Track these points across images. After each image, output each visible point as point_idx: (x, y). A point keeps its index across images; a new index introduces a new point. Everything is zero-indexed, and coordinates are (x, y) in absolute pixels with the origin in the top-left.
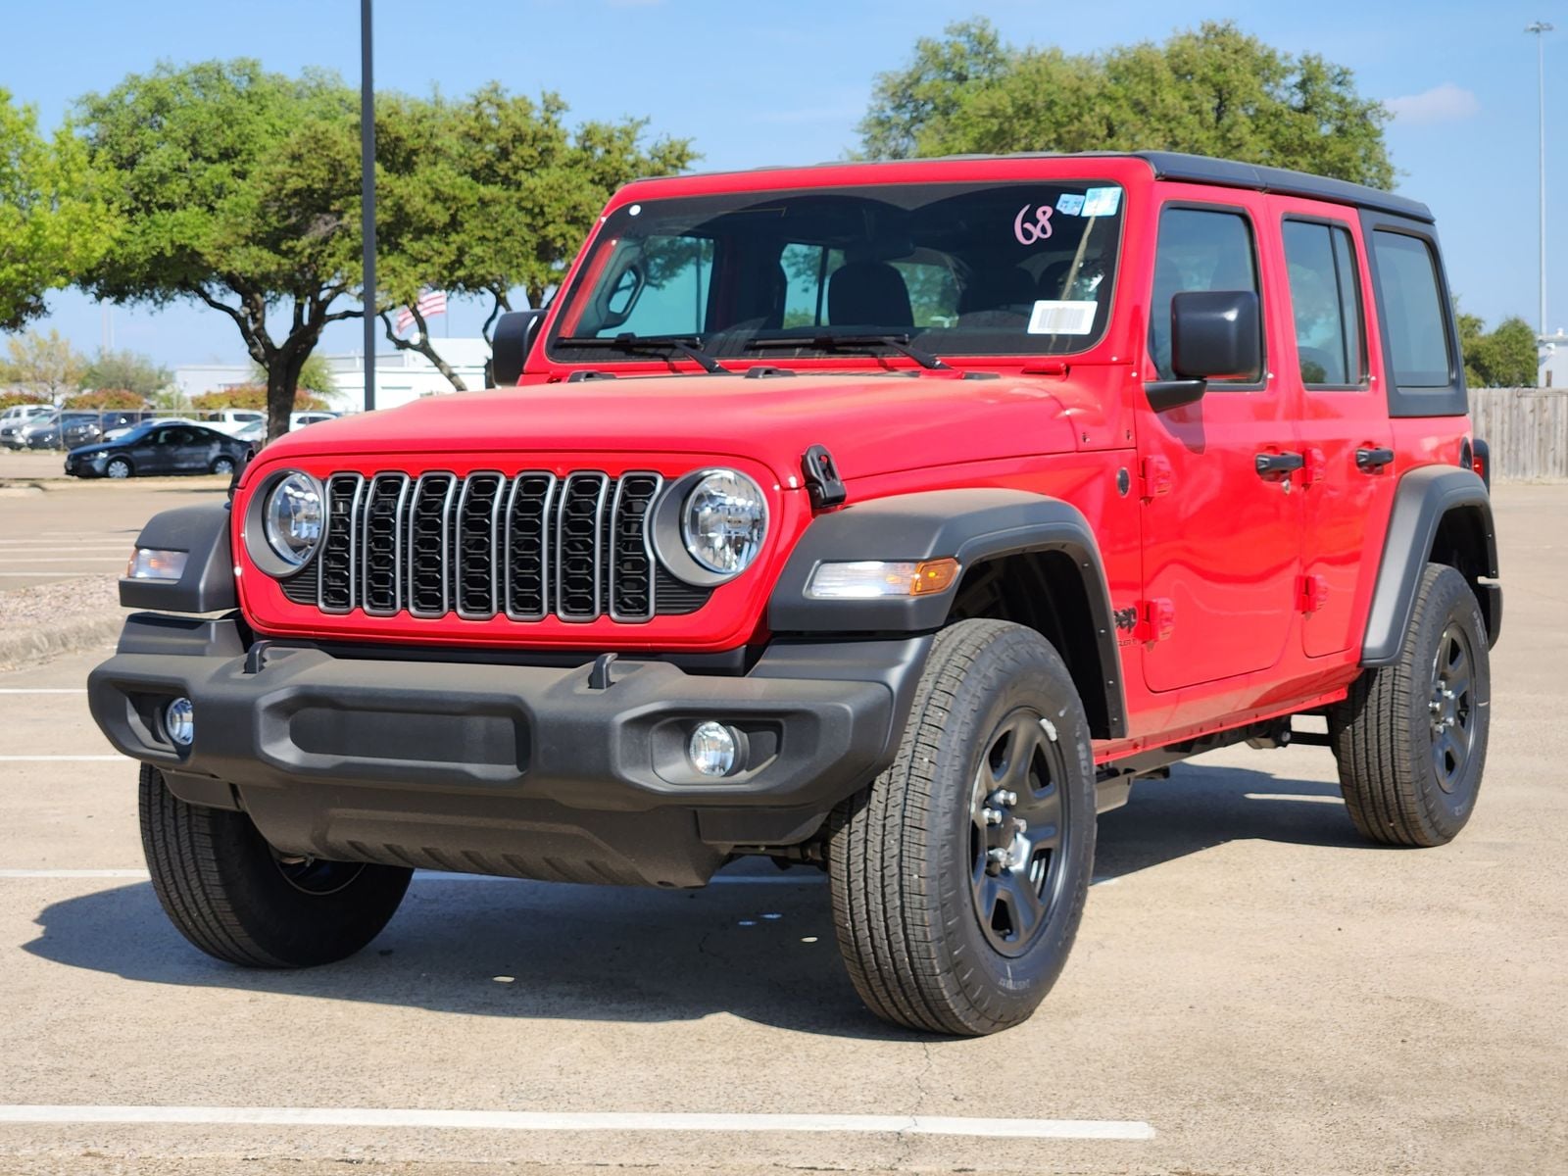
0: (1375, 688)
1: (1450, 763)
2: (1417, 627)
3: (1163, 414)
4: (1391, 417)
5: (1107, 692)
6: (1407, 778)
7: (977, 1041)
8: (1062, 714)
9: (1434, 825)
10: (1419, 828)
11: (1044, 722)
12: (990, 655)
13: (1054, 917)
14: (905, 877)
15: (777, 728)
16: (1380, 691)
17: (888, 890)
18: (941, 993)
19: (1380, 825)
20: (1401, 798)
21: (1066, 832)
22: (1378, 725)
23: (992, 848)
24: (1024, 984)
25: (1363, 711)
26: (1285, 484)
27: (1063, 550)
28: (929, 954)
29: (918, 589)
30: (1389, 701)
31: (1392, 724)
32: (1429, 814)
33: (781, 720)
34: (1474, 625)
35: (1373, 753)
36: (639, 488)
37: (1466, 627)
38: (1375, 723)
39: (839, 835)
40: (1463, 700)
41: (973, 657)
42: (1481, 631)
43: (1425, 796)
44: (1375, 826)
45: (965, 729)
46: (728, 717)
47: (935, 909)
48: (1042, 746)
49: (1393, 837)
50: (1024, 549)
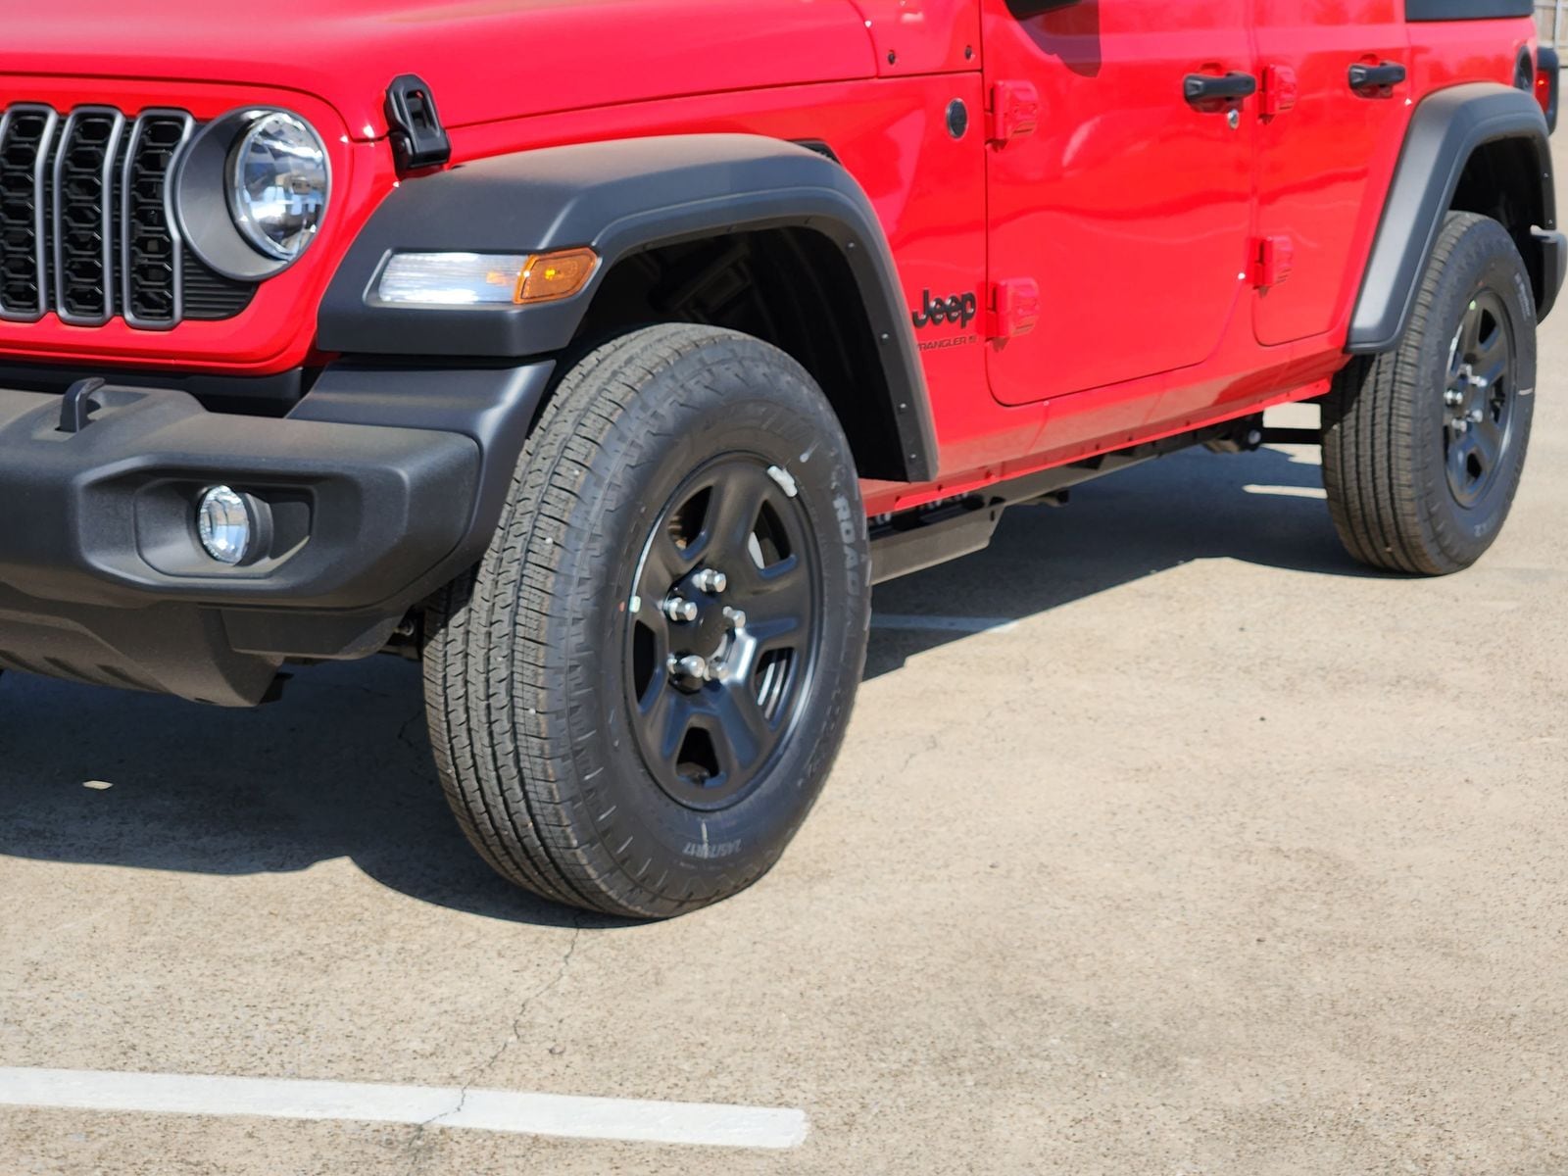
0: (1371, 378)
1: (1474, 467)
2: (1429, 298)
3: (1029, 22)
4: (1408, 21)
5: (898, 418)
6: (1407, 493)
7: (655, 927)
8: (804, 458)
9: (1443, 551)
10: (1424, 555)
11: (773, 471)
12: (670, 383)
13: (793, 745)
14: (518, 711)
15: (307, 497)
16: (1377, 381)
17: (496, 728)
18: (585, 871)
19: (1375, 550)
20: (1399, 518)
21: (816, 622)
22: (1373, 425)
23: (680, 655)
24: (726, 849)
25: (1355, 406)
26: (1230, 115)
27: (808, 226)
28: (560, 819)
29: (526, 295)
30: (1388, 394)
31: (1390, 425)
32: (1437, 537)
33: (311, 488)
34: (1516, 291)
35: (1366, 460)
36: (162, 133)
37: (1505, 296)
38: (1369, 422)
39: (432, 643)
40: (1498, 386)
41: (638, 387)
42: (1526, 300)
43: (1431, 516)
44: (1368, 551)
45: (613, 495)
46: (243, 481)
47: (564, 758)
48: (773, 503)
49: (1392, 564)
50: (729, 228)
